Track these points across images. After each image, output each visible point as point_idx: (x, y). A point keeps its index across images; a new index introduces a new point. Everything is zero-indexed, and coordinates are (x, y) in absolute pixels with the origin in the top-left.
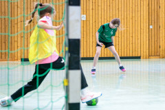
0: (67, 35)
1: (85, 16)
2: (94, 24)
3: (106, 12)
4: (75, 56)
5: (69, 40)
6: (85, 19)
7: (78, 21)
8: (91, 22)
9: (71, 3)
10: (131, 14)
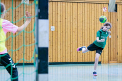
0: (37, 44)
1: (54, 27)
2: (62, 34)
3: (71, 24)
4: (44, 62)
5: (39, 48)
6: (54, 30)
7: (46, 32)
8: (59, 33)
9: (41, 17)
10: (93, 26)
